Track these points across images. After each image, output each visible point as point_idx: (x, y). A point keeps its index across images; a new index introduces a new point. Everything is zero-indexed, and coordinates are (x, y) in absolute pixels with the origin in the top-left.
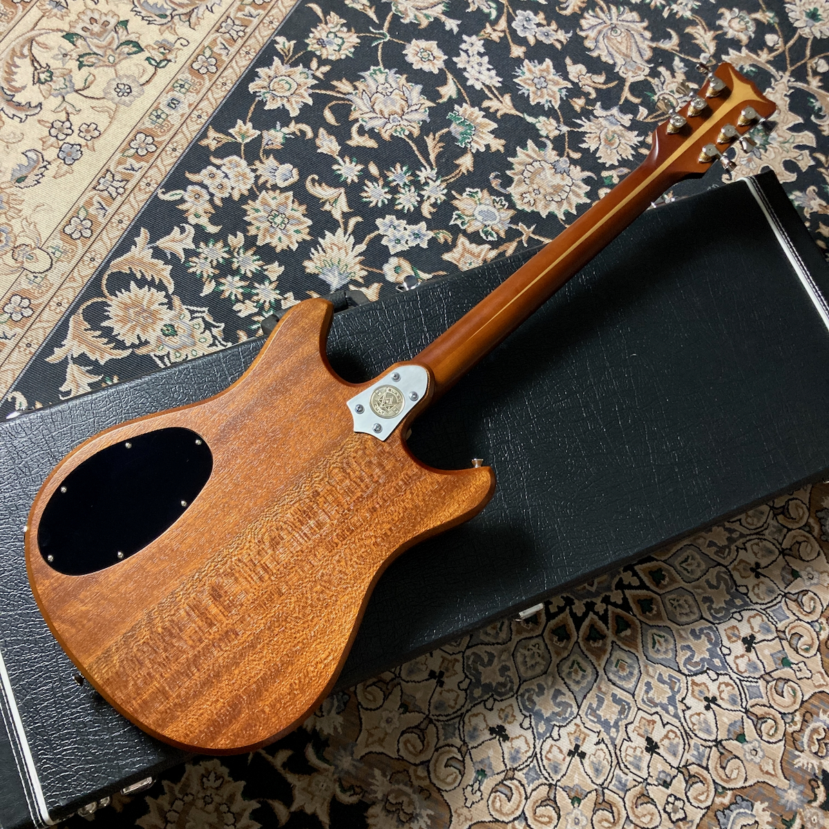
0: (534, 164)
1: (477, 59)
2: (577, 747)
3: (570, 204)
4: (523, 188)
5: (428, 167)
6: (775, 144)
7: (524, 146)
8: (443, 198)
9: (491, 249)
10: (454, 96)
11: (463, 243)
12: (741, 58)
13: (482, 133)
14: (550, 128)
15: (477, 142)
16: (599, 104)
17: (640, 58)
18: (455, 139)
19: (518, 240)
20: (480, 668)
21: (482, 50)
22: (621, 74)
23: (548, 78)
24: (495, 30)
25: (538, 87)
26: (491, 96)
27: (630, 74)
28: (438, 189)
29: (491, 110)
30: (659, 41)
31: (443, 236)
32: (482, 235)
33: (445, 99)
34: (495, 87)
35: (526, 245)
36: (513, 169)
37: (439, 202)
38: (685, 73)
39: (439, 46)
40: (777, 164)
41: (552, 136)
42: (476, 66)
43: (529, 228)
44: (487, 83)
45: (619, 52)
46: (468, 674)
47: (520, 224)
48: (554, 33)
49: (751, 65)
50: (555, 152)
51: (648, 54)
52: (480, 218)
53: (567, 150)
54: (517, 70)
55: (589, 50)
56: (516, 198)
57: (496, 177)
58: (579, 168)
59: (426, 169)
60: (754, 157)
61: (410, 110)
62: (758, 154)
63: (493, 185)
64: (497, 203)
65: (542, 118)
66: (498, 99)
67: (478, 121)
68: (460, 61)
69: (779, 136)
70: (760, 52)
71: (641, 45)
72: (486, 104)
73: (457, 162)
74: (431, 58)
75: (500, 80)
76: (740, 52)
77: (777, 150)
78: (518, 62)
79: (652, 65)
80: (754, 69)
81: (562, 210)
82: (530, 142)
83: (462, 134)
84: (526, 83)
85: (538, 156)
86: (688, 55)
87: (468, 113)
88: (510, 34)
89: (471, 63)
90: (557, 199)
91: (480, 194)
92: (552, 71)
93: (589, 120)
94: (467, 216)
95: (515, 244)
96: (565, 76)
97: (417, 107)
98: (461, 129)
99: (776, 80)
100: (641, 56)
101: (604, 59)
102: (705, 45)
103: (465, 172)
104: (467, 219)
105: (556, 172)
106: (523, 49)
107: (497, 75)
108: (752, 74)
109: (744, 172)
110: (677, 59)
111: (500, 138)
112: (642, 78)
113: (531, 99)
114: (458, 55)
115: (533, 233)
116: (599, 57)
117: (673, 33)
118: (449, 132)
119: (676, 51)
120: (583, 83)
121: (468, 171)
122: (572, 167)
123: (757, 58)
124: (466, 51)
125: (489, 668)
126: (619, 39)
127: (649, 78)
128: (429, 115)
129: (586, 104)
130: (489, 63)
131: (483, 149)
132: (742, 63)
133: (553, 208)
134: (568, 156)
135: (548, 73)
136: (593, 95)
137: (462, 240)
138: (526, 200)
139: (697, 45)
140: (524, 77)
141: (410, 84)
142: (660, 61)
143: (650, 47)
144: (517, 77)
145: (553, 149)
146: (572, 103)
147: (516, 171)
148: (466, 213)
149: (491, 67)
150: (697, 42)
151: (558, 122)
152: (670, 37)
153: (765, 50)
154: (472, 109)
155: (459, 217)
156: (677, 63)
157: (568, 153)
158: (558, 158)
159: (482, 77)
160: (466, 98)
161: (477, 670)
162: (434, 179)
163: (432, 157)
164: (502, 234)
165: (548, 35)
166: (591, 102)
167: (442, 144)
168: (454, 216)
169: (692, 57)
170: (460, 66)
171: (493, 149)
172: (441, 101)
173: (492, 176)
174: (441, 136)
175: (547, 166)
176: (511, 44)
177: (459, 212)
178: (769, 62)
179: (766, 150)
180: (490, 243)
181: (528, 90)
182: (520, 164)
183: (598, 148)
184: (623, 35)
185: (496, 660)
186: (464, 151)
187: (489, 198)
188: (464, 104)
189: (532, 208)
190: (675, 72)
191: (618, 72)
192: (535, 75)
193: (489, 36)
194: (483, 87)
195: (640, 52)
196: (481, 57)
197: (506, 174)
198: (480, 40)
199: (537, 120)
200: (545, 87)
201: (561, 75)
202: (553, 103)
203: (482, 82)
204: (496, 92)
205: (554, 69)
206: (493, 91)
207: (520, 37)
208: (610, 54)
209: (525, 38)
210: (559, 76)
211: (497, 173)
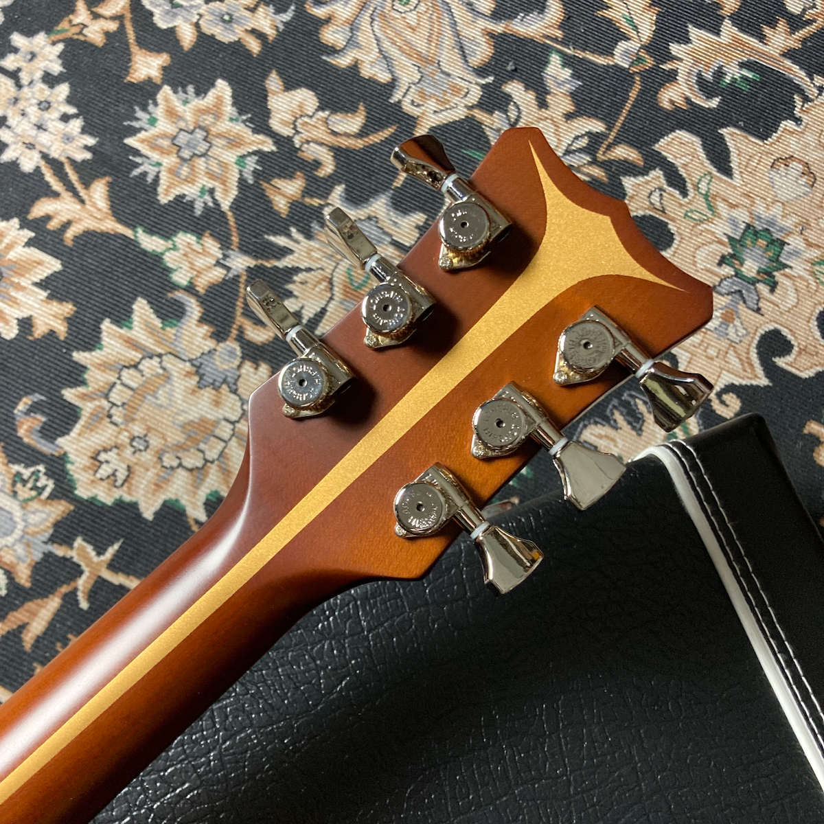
1: (41, 91)
4: (105, 435)
6: (798, 267)
7: (122, 317)
12: (719, 49)
13: (19, 287)
14: (201, 262)
16: (339, 190)
17: (460, 62)
19: (64, 589)
21: (56, 68)
22: (407, 107)
23: (214, 130)
24: (96, 16)
25: (186, 154)
26: (56, 185)
27: (432, 105)
29: (53, 225)
30: (512, 16)
34: (72, 162)
35: (84, 605)
36: (84, 383)
38: (573, 95)
40: (802, 323)
41: (202, 284)
42: (33, 111)
43: (100, 551)
44: (54, 154)
45: (409, 50)
47: (79, 542)
48: (247, 14)
49: (742, 65)
50: (205, 329)
51: (482, 52)
54: (140, 114)
55: (333, 51)
56: (77, 468)
57: (34, 409)
60: (741, 307)
62: (751, 298)
63: (21, 432)
64: (24, 482)
65: (184, 239)
66: (76, 194)
67: (12, 255)
69: (810, 245)
70: (767, 30)
71: (466, 31)
72: (41, 208)
75: (91, 141)
76: (718, 33)
77: (801, 285)
78: (147, 92)
79: (490, 79)
80: (750, 75)
81: (203, 494)
82: (141, 308)
84: (154, 147)
85: (159, 342)
86: (584, 50)
88: (135, 22)
89: (21, 105)
90: (192, 460)
92: (229, 109)
93: (309, 235)
95: (53, 604)
96: (260, 123)
99: (806, 99)
100: (464, 56)
101: (366, 71)
102: (630, 21)
105: (200, 386)
106: (162, 60)
107: (84, 131)
108: (745, 87)
109: (712, 352)
110: (555, 59)
111: (61, 300)
112: (459, 113)
113: (160, 190)
115: (113, 566)
116: (355, 68)
119: (555, 40)
120: (305, 135)
122: (248, 367)
123: (759, 45)
124: (14, 75)
126: (412, 18)
127: (480, 115)
129: (307, 192)
130: (70, 100)
131: (11, 333)
132: (721, 60)
133: (179, 489)
134: (241, 338)
135: (218, 116)
136: (328, 168)
138: (105, 471)
139: (610, 22)
140: (153, 131)
142: (510, 67)
143: (491, 35)
144: (134, 131)
145: (202, 320)
146: (270, 193)
149: (72, 110)
150: (608, 14)
151: (225, 244)
152: (541, 5)
153: (782, 25)
156: (556, 71)
157: (241, 330)
158: (211, 344)
159: (44, 138)
164: (24, 576)
165: (231, 21)
166: (318, 187)
169: (593, 52)
171: (40, 330)
173: (21, 407)
175: (177, 368)
176: (134, 49)
178: (789, 54)
179: (773, 286)
181: (159, 164)
182: (105, 366)
183: (323, 311)
184: (422, 8)
187: (3, 469)
189: (117, 494)
190: (548, 93)
191: (400, 102)
192: (182, 124)
193: (81, 33)
194: (42, 163)
195: (462, 49)
196: (52, 86)
197: (61, 397)
198: (54, 43)
199: (169, 244)
200: (204, 155)
201: (251, 120)
202: (218, 196)
203: (41, 152)
204: (73, 177)
205: (234, 104)
206: (66, 174)
207: (159, 29)
208: (385, 58)
209: (172, 31)
210: (244, 122)
211: (37, 397)
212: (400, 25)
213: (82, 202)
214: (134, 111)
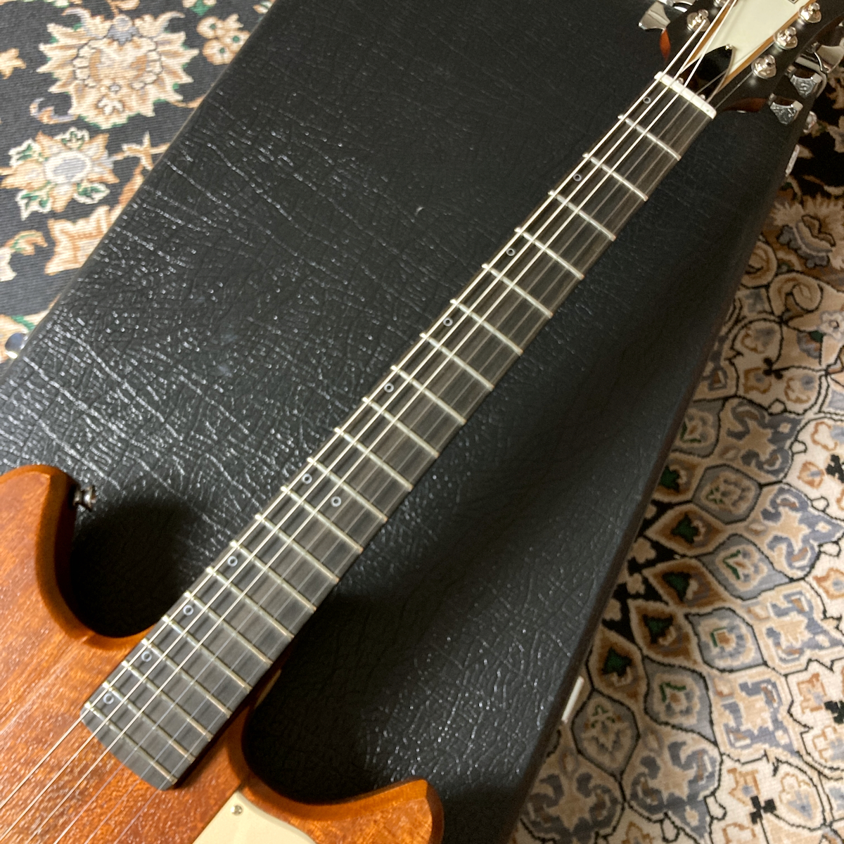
0: (82, 53)
2: (755, 801)
3: (173, 73)
9: (110, 210)
11: (63, 232)
20: (552, 811)
31: (25, 242)
32: (82, 200)
46: (542, 835)
52: (61, 179)
53: (113, 4)
58: (148, 18)
91: (36, 146)
94: (40, 189)
104: (43, 194)
125: (562, 801)
137: (59, 228)
147: (64, 79)
148: (36, 185)
155: (29, 198)
161: (549, 819)
168: (22, 203)
177: (24, 193)
180: (103, 202)
185: (564, 781)
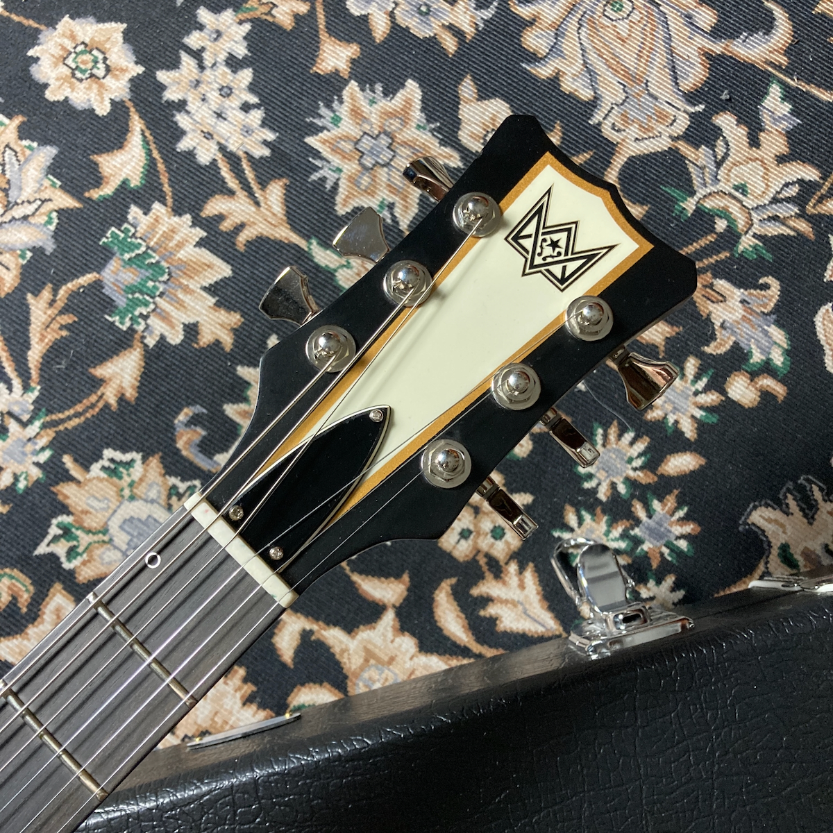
1: (222, 74)
5: (17, 383)
8: (36, 473)
10: (135, 182)
11: (57, 609)
13: (186, 290)
15: (165, 317)
17: (670, 84)
18: (108, 305)
21: (241, 51)
22: (607, 131)
23: (399, 137)
25: (368, 162)
26: (232, 183)
27: (634, 131)
28: (29, 447)
29: (226, 226)
30: (733, 35)
33: (107, 190)
34: (250, 157)
36: (245, 400)
37: (22, 485)
38: (790, 135)
39: (128, 37)
42: (213, 96)
44: (232, 147)
45: (615, 65)
48: (446, 6)
51: (695, 75)
52: (121, 539)
54: (323, 111)
55: (534, 58)
57: (194, 421)
59: (10, 388)
61: (7, 217)
63: (180, 444)
66: (251, 194)
67: (181, 254)
68: (174, 83)
71: (680, 47)
72: (215, 206)
73: (100, 372)
74: (100, 72)
75: (271, 136)
78: (332, 86)
79: (701, 108)
83: (131, 289)
84: (336, 150)
86: (809, 82)
87: (162, 229)
88: (326, 5)
89: (203, 88)
91: (138, 470)
92: (417, 115)
94: (89, 531)
96: (449, 132)
97: (29, 209)
98: (129, 277)
100: (675, 79)
101: (567, 85)
103: (113, 401)
104: (84, 539)
106: (352, 51)
107: (264, 124)
110: (775, 91)
111: (230, 309)
112: (662, 144)
113: (339, 199)
114: (174, 64)
116: (555, 81)
117: (779, 13)
118: (98, 285)
119: (778, 67)
121: (122, 399)
124: (197, 55)
126: (623, 27)
127: (684, 148)
128: (56, 235)
130: (252, 88)
131: (176, 338)
135: (405, 122)
140: (335, 132)
141: (26, 143)
142: (725, 96)
143: (708, 56)
144: (316, 130)
147: (253, 405)
148: (89, 522)
149: (253, 99)
152: (767, 24)
154: (176, 219)
155: (67, 532)
156: (775, 105)
159: (222, 129)
160: (167, 188)
162: (25, 417)
163: (34, 356)
165: (428, 13)
167: (67, 319)
168: (54, 530)
169: (818, 86)
170: (171, 95)
171: (205, 339)
172: (95, 194)
173: (182, 418)
174: (73, 295)
176: (324, 36)
177: (69, 519)
181: (339, 170)
184: (636, 16)
186: (123, 341)
187: (160, 480)
188: (157, 206)
190: (762, 130)
191: (599, 124)
192: (367, 127)
193: (269, 13)
194: (219, 156)
195: (673, 69)
196: (234, 72)
197: (223, 412)
198: (241, 23)
199: (343, 261)
200: (387, 165)
201: (439, 130)
202: (398, 212)
203: (219, 143)
204: (249, 174)
205: (423, 109)
206: (243, 171)
207: (351, 15)
208: (589, 71)
209: (365, 19)
210: (432, 131)
211: (198, 409)
212: (609, 35)
213: (257, 204)
214: (318, 108)
